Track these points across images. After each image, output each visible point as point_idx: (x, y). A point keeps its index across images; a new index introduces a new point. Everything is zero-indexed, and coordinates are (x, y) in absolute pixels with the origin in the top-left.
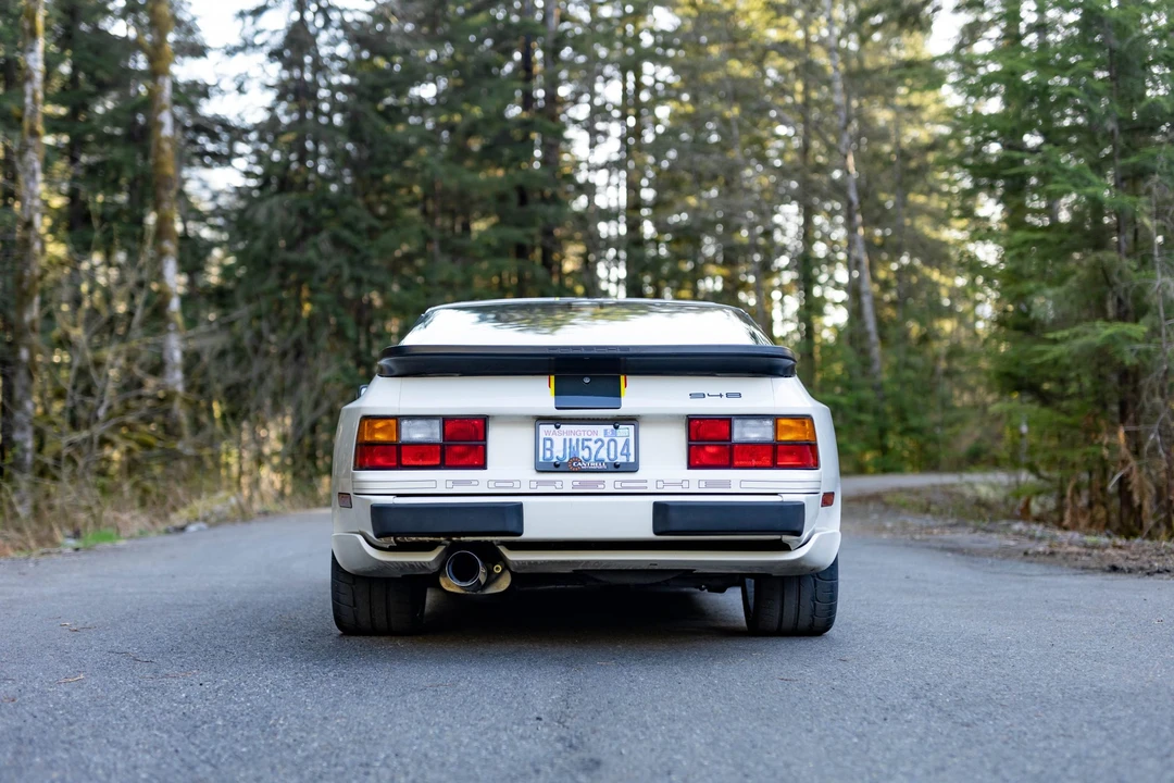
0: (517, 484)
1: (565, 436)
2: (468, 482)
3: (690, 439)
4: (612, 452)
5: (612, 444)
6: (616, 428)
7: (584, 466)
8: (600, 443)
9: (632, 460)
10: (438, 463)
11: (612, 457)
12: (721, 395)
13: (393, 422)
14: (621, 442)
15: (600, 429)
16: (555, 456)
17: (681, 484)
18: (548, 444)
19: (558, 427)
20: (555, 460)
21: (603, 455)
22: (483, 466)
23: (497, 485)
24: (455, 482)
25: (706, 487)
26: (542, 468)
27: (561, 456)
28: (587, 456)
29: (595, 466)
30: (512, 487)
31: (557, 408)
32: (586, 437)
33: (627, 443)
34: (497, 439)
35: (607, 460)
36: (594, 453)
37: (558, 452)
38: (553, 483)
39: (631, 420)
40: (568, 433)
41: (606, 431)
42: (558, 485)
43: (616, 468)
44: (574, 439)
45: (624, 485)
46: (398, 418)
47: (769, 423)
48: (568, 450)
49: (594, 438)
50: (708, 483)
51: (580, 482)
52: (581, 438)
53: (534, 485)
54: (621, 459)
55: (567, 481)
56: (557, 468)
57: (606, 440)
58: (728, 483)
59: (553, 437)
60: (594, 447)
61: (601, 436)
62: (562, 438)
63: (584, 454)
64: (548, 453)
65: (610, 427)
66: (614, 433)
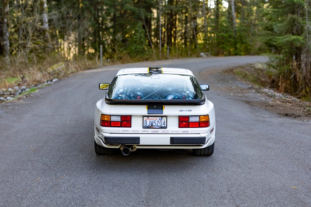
0: (138, 131)
1: (150, 120)
2: (127, 131)
3: (179, 121)
5: (161, 122)
6: (162, 118)
7: (154, 127)
8: (158, 122)
9: (165, 126)
10: (120, 126)
11: (161, 125)
12: (187, 111)
13: (109, 116)
14: (163, 121)
15: (158, 118)
16: (147, 125)
17: (177, 132)
18: (146, 122)
19: (148, 118)
20: (147, 126)
21: (159, 124)
22: (130, 127)
23: (134, 131)
24: (124, 130)
25: (183, 132)
26: (144, 127)
27: (149, 125)
28: (155, 125)
29: (157, 127)
31: (148, 114)
32: (155, 120)
33: (164, 122)
34: (134, 121)
35: (160, 126)
36: (156, 124)
37: (148, 124)
38: (147, 131)
39: (166, 116)
40: (150, 119)
41: (159, 119)
42: (148, 132)
43: (162, 128)
44: (152, 120)
45: (163, 132)
46: (110, 115)
47: (198, 117)
48: (150, 123)
49: (157, 120)
51: (153, 131)
52: (153, 120)
53: (142, 131)
54: (163, 126)
55: (150, 131)
56: (148, 127)
57: (159, 121)
58: (188, 131)
59: (147, 120)
60: (157, 123)
61: (158, 120)
62: (149, 120)
63: (154, 124)
64: (146, 124)
65: (161, 118)
66: (161, 119)
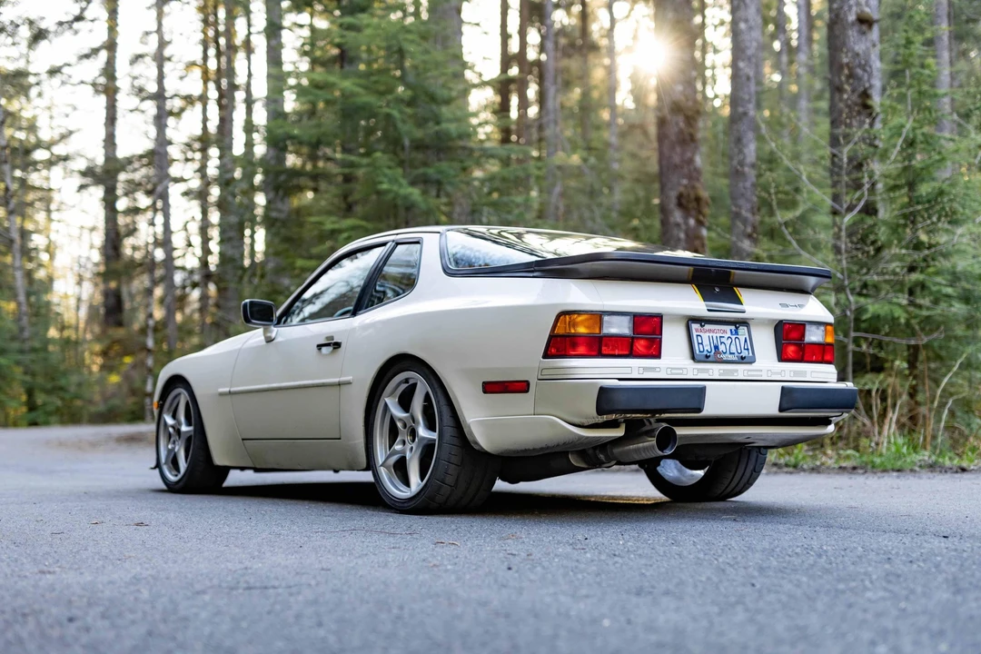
0: (685, 372)
1: (711, 335)
2: (654, 369)
3: (782, 338)
4: (739, 348)
5: (737, 341)
6: (737, 328)
7: (724, 357)
8: (730, 340)
9: (751, 354)
10: (627, 353)
11: (739, 351)
12: (796, 306)
14: (742, 340)
15: (728, 328)
16: (705, 348)
17: (780, 374)
18: (699, 338)
20: (706, 352)
21: (733, 349)
22: (658, 355)
23: (673, 371)
24: (646, 369)
25: (794, 376)
26: (697, 359)
27: (709, 349)
28: (725, 350)
29: (731, 357)
30: (681, 374)
31: (709, 310)
32: (722, 334)
33: (745, 341)
35: (737, 354)
36: (728, 348)
37: (707, 346)
38: (708, 370)
39: (744, 323)
40: (710, 331)
41: (732, 330)
42: (710, 372)
43: (742, 360)
44: (714, 336)
45: (750, 373)
46: (601, 314)
47: (822, 328)
48: (712, 345)
49: (727, 336)
50: (796, 373)
51: (724, 370)
52: (718, 335)
53: (696, 371)
54: (744, 354)
55: (715, 368)
56: (707, 359)
57: (733, 337)
58: (804, 373)
59: (702, 334)
60: (727, 343)
61: (729, 334)
62: (707, 334)
63: (722, 348)
64: (701, 346)
65: (733, 328)
66: (737, 333)
